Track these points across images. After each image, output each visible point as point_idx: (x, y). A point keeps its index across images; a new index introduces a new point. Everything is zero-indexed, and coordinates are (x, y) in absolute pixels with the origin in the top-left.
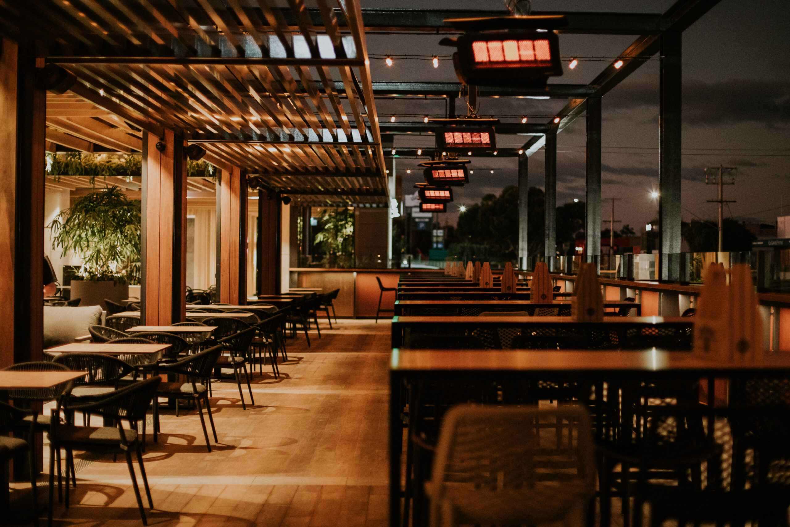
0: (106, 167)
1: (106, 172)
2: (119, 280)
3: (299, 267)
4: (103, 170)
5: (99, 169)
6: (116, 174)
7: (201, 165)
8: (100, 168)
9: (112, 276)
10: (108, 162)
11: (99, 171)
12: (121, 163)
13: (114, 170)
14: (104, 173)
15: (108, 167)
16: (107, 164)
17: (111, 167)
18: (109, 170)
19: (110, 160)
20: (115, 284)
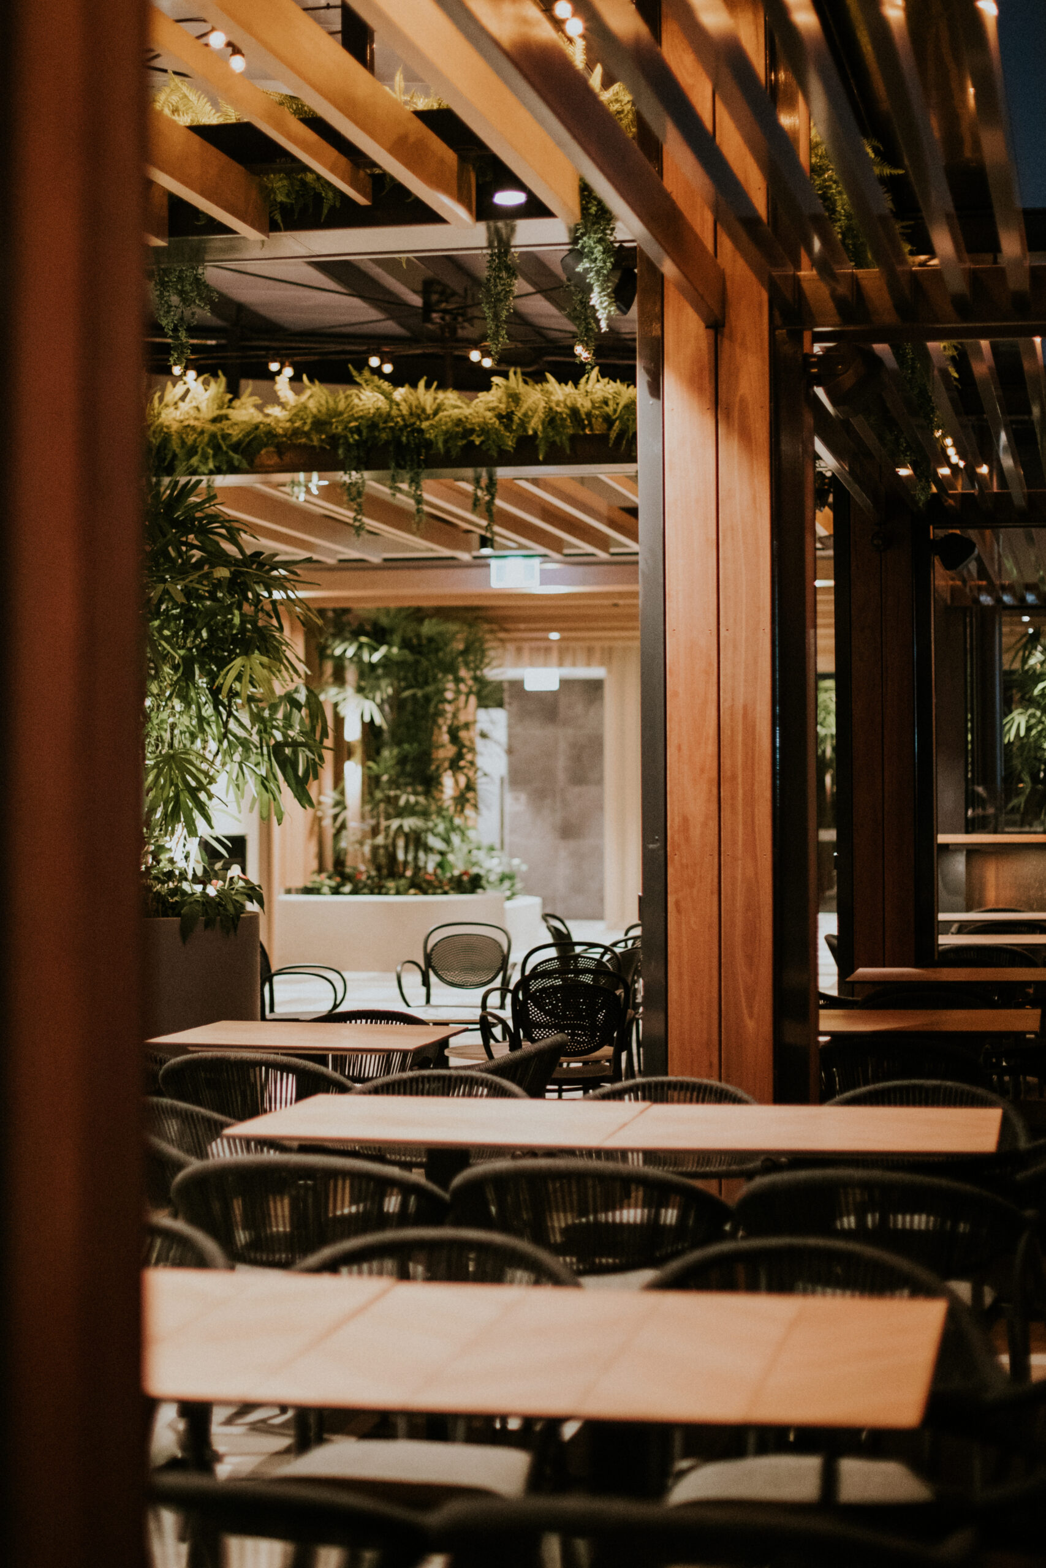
0: (206, 438)
1: (205, 458)
2: (206, 913)
3: (967, 832)
4: (192, 451)
5: (175, 444)
6: (245, 465)
7: (589, 415)
8: (183, 443)
9: (177, 891)
10: (215, 420)
11: (175, 456)
12: (268, 420)
13: (236, 447)
14: (195, 461)
15: (213, 436)
16: (213, 428)
17: (226, 437)
18: (217, 448)
19: (224, 412)
20: (185, 932)
